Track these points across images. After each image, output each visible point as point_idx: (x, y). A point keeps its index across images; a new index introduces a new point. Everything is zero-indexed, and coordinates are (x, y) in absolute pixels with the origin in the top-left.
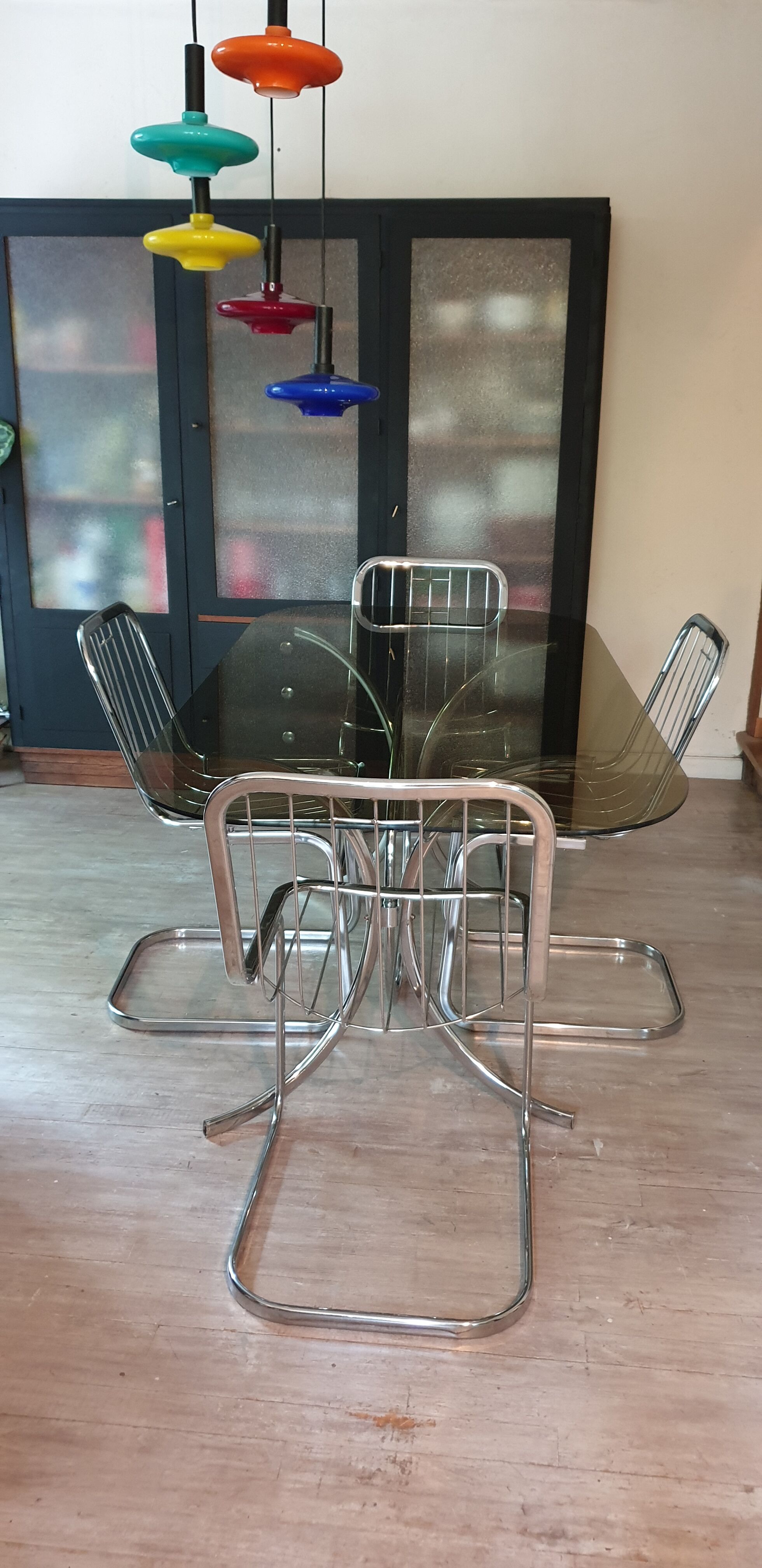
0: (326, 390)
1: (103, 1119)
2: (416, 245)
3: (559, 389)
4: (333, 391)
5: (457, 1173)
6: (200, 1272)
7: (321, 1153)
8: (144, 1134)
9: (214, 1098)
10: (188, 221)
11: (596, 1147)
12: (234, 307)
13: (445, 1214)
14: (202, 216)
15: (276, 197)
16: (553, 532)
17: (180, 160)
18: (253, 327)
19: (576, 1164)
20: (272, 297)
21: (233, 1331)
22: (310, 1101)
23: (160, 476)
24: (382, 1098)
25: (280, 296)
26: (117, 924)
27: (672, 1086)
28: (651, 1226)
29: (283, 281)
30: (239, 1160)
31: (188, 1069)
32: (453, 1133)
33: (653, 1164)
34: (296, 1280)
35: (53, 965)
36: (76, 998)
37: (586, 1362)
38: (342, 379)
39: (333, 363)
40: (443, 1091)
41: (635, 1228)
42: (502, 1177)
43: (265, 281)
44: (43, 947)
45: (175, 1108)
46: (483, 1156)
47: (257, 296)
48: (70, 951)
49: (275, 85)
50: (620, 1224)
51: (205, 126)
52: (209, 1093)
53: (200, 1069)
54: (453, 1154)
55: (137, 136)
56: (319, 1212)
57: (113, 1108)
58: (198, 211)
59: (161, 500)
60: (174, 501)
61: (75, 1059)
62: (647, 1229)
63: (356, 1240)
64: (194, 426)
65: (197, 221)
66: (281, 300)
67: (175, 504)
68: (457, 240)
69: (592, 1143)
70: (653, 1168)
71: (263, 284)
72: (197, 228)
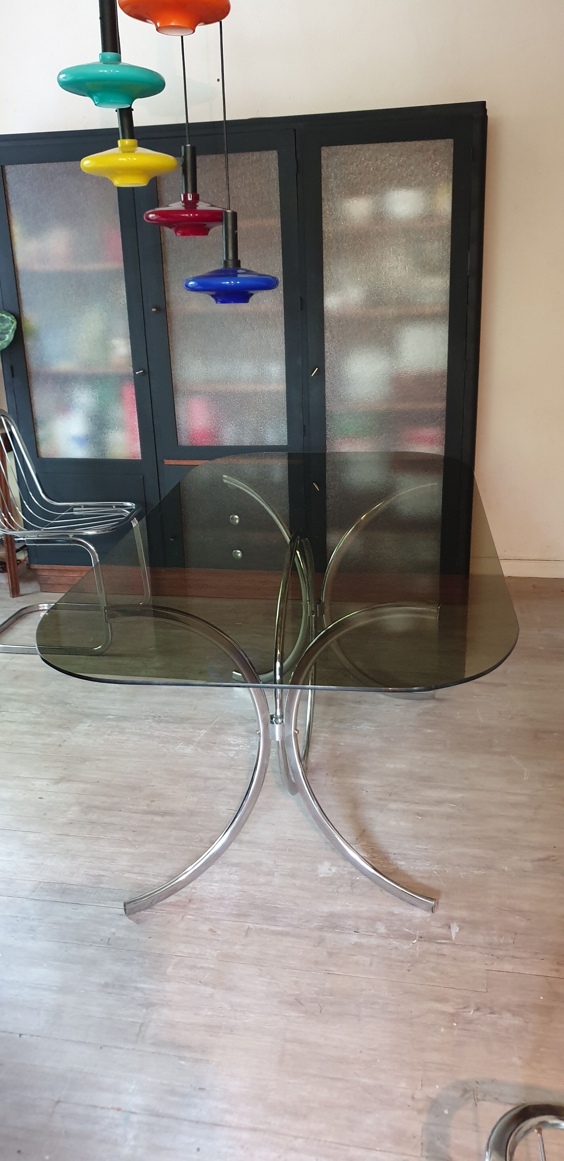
0: (232, 282)
1: (48, 896)
2: (325, 151)
3: (447, 265)
4: (238, 282)
5: (330, 954)
6: (101, 1048)
7: (219, 932)
8: (77, 911)
9: (139, 878)
10: (117, 146)
11: (452, 931)
12: (159, 217)
13: (315, 996)
14: (127, 142)
15: (228, 118)
16: (445, 384)
17: (100, 95)
18: (176, 232)
19: (433, 947)
20: (190, 206)
21: (119, 1110)
22: (217, 882)
23: (130, 351)
24: (277, 880)
25: (197, 204)
26: (88, 716)
27: (525, 871)
28: (492, 1013)
29: (199, 191)
30: (150, 938)
31: (123, 850)
32: (332, 915)
33: (501, 949)
34: (181, 1058)
35: (33, 752)
36: (45, 783)
37: (420, 1156)
38: (248, 272)
39: (239, 258)
40: (328, 874)
41: (478, 1014)
42: (368, 960)
43: (184, 192)
44: (28, 737)
45: (106, 886)
46: (355, 938)
47: (177, 206)
48: (49, 740)
49: (173, 24)
50: (465, 1010)
51: (120, 64)
52: (136, 873)
53: (131, 850)
54: (329, 935)
55: (62, 76)
56: (209, 990)
57: (57, 885)
58: (124, 138)
59: (131, 369)
60: (141, 370)
61: (36, 839)
62: (489, 1015)
63: (236, 1019)
64: (153, 310)
65: (124, 146)
66: (198, 208)
67: (142, 372)
68: (358, 146)
69: (450, 928)
70: (500, 953)
71: (182, 195)
72: (124, 152)
